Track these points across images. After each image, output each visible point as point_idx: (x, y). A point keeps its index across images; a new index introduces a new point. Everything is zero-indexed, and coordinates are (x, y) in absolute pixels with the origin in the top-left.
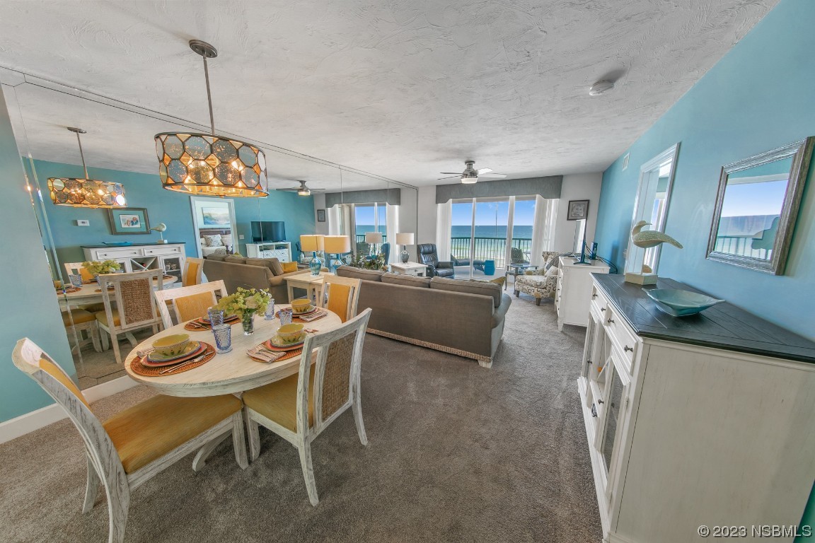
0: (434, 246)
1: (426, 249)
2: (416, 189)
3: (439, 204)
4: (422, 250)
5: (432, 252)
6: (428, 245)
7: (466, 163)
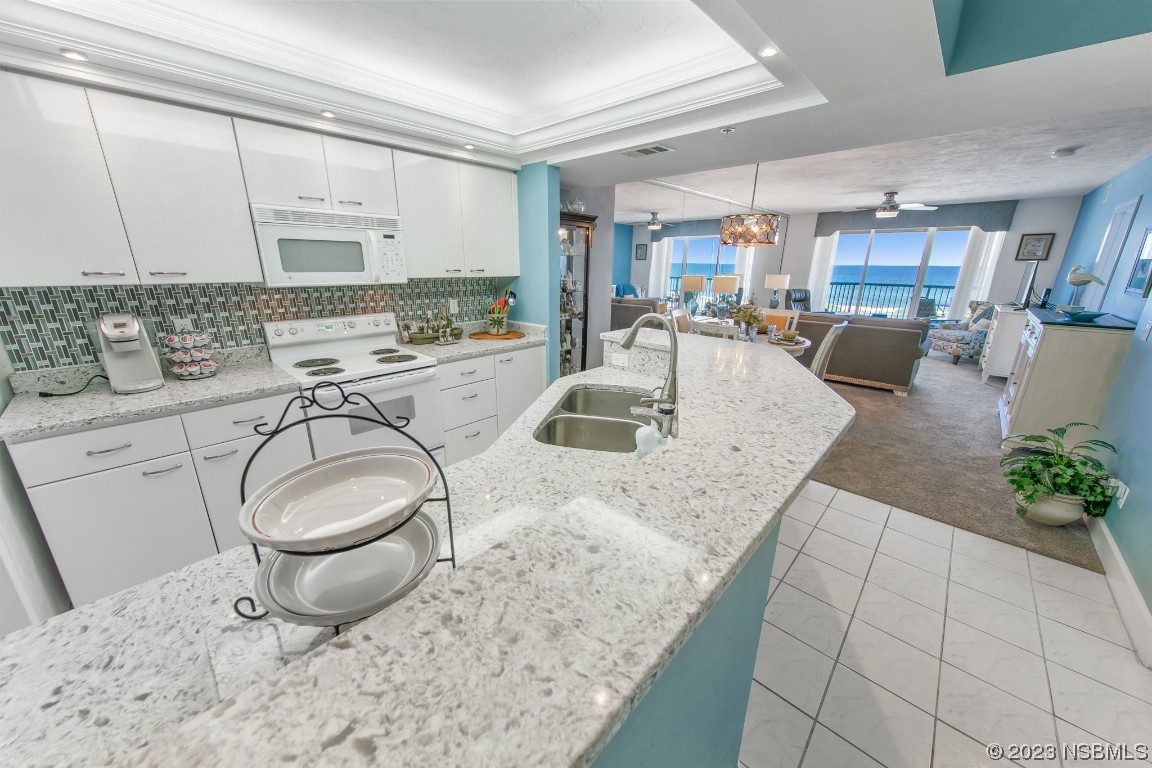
0: (807, 292)
1: (798, 296)
2: (787, 217)
3: (818, 238)
4: (793, 297)
5: (804, 300)
6: (800, 291)
7: (885, 194)
